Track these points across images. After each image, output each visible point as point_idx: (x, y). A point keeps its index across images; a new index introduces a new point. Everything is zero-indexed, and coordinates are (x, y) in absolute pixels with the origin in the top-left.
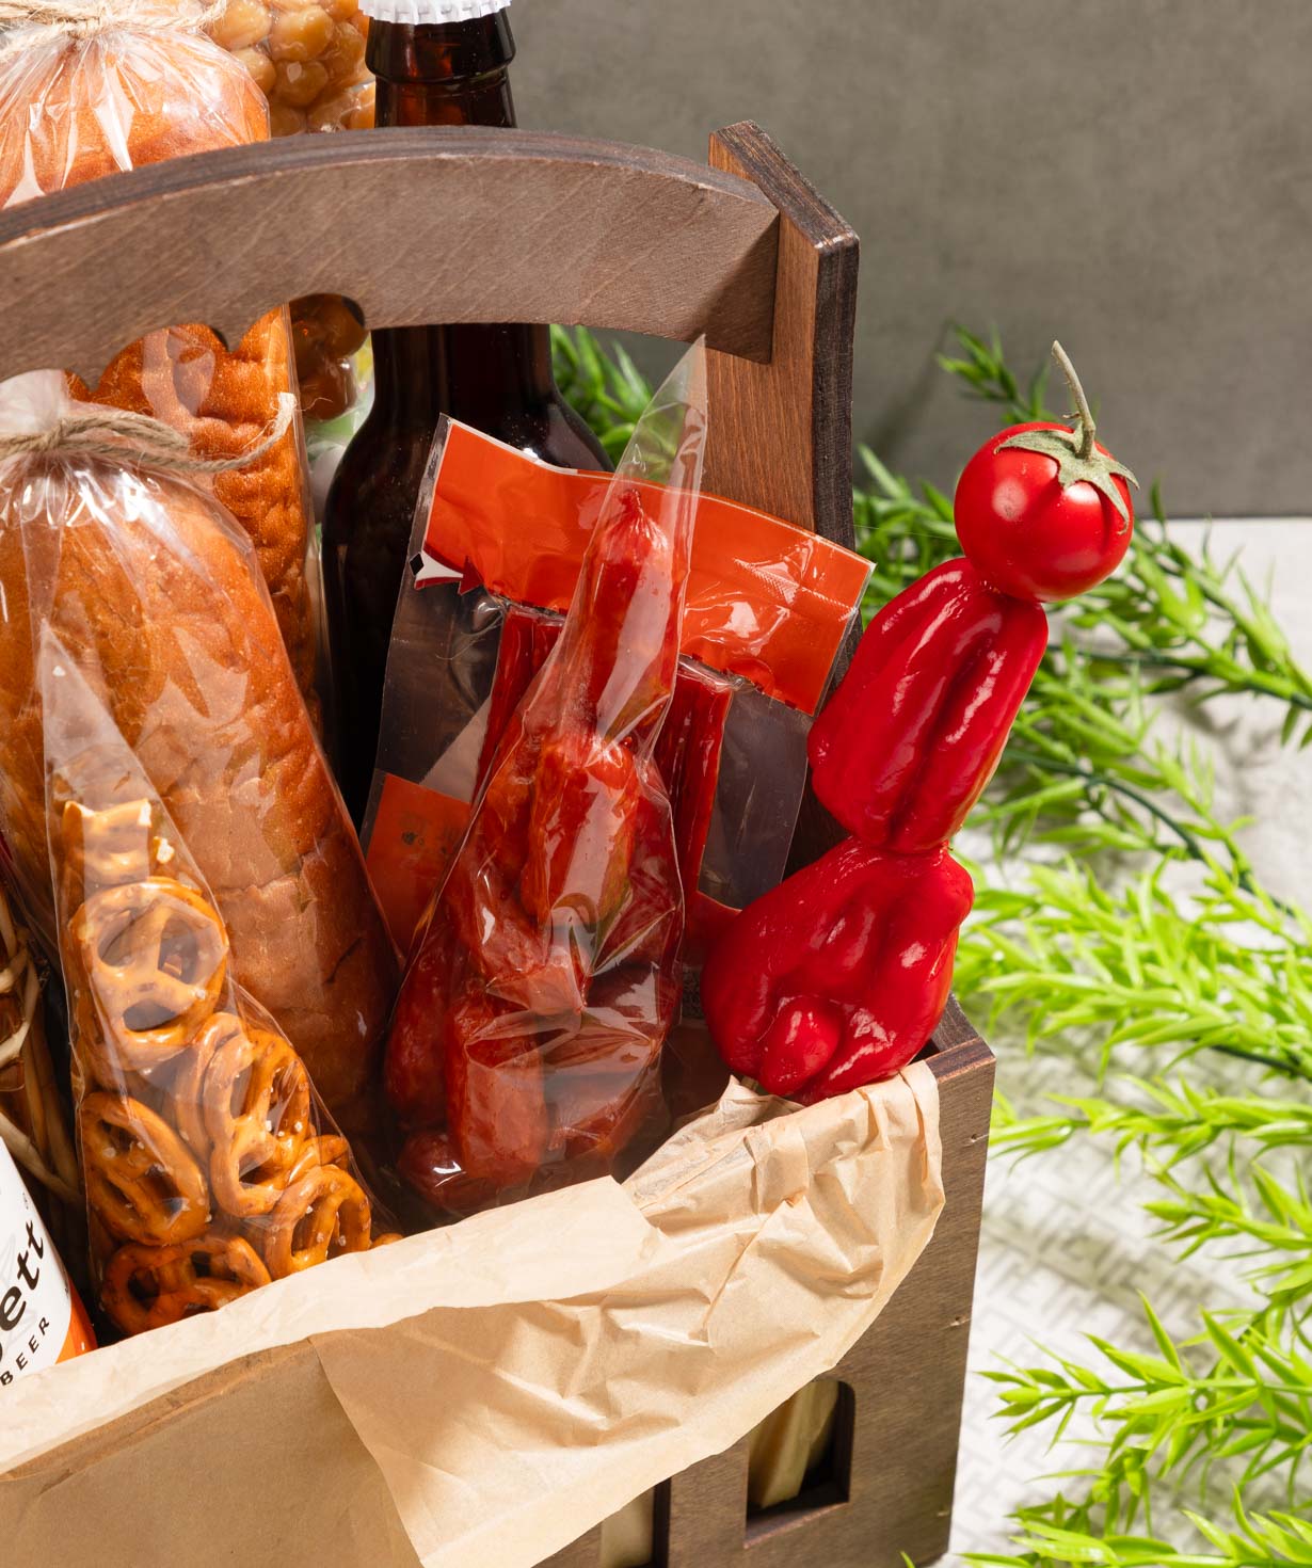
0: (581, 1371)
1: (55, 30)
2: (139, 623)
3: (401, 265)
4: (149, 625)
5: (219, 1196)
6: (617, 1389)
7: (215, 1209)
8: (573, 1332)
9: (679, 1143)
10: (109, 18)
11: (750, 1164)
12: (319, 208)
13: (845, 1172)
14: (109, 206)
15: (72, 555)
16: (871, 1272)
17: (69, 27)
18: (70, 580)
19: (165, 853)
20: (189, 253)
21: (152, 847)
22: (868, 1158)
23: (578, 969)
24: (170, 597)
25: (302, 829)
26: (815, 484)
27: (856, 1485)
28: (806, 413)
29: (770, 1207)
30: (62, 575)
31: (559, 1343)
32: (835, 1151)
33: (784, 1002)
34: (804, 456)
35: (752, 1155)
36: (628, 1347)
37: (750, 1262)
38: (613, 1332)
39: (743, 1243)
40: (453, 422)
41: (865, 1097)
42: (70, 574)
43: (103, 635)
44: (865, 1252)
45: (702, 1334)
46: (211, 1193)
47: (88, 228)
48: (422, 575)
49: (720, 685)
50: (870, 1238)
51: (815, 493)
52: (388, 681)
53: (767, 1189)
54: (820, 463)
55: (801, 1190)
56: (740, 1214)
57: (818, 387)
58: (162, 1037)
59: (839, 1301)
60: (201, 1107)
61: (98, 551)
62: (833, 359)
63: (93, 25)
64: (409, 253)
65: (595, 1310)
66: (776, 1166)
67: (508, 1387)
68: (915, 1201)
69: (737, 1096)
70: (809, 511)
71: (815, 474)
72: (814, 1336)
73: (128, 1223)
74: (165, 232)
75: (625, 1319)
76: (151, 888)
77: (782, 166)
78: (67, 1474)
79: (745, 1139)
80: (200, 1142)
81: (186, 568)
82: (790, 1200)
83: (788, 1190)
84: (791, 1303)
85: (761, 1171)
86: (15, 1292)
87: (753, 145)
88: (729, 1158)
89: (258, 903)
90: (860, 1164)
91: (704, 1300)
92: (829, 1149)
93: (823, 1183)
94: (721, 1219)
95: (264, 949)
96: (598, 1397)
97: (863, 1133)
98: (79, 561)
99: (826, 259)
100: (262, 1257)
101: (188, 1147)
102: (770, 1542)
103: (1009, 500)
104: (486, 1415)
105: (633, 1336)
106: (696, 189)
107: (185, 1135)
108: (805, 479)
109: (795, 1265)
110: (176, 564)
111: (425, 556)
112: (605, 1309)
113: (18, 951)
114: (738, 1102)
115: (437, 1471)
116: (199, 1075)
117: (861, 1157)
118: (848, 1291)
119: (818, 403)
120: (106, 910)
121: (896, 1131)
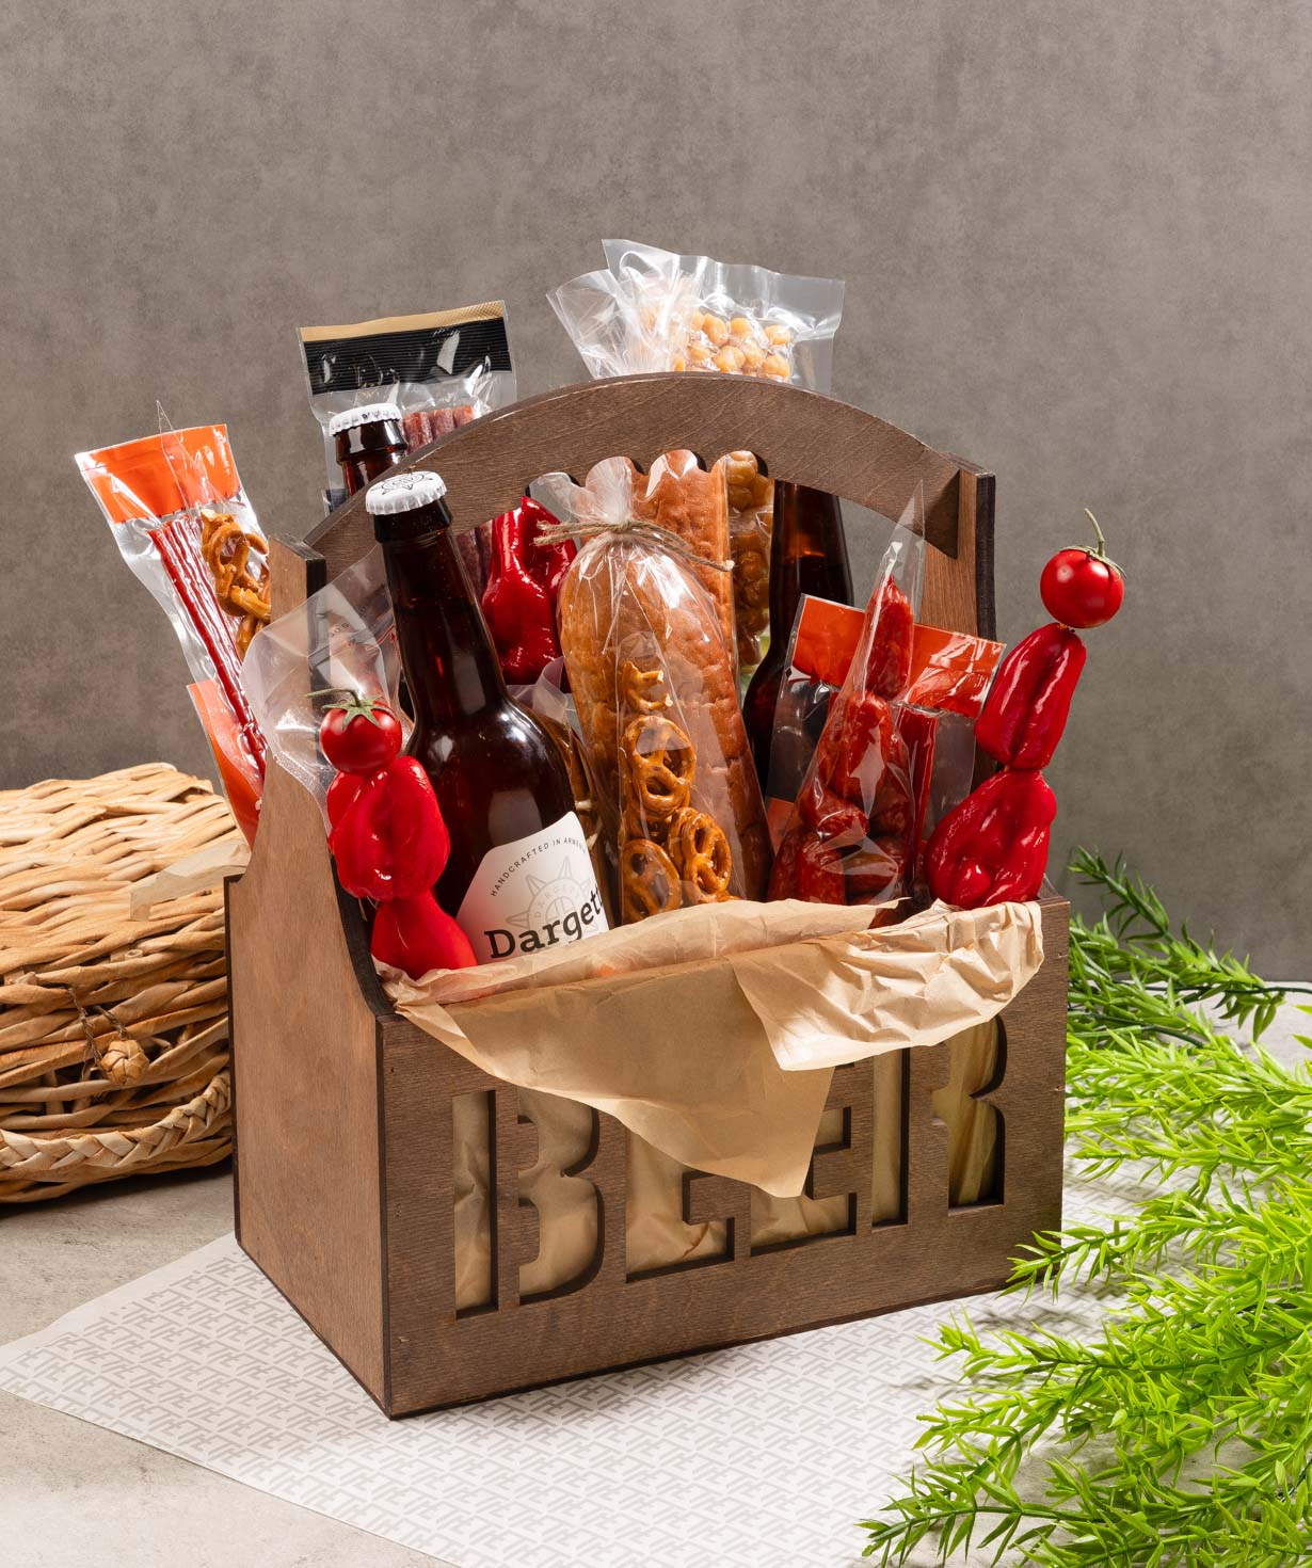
0: (862, 1002)
3: (785, 446)
4: (665, 610)
6: (881, 1015)
7: (686, 896)
8: (857, 982)
11: (947, 926)
12: (749, 402)
13: (994, 937)
14: (658, 377)
16: (1006, 987)
19: (669, 703)
20: (692, 411)
21: (663, 698)
23: (862, 817)
25: (731, 740)
26: (978, 611)
27: (1007, 1193)
28: (973, 571)
29: (955, 948)
31: (851, 987)
32: (988, 928)
34: (972, 598)
35: (947, 921)
36: (885, 994)
37: (945, 967)
38: (879, 987)
39: (942, 960)
40: (807, 596)
44: (1004, 974)
45: (922, 993)
46: (683, 887)
48: (790, 679)
49: (932, 715)
50: (1007, 968)
51: (978, 616)
53: (954, 939)
54: (980, 600)
55: (972, 943)
56: (941, 950)
57: (978, 556)
58: (666, 799)
59: (987, 998)
60: (681, 841)
62: (984, 541)
64: (789, 440)
65: (868, 973)
66: (959, 926)
68: (1029, 958)
71: (978, 606)
75: (883, 981)
76: (662, 720)
78: (609, 995)
79: (945, 917)
82: (966, 947)
83: (966, 941)
84: (969, 996)
85: (952, 928)
88: (936, 923)
90: (1001, 935)
91: (922, 980)
92: (984, 925)
93: (983, 943)
94: (934, 949)
96: (870, 1016)
97: (1003, 922)
99: (981, 481)
102: (962, 1216)
103: (1064, 574)
104: (813, 1014)
105: (885, 988)
106: (921, 445)
108: (973, 611)
109: (967, 973)
112: (874, 974)
114: (940, 907)
115: (788, 1033)
117: (1002, 931)
118: (993, 994)
119: (978, 565)
120: (640, 725)
121: (1019, 923)
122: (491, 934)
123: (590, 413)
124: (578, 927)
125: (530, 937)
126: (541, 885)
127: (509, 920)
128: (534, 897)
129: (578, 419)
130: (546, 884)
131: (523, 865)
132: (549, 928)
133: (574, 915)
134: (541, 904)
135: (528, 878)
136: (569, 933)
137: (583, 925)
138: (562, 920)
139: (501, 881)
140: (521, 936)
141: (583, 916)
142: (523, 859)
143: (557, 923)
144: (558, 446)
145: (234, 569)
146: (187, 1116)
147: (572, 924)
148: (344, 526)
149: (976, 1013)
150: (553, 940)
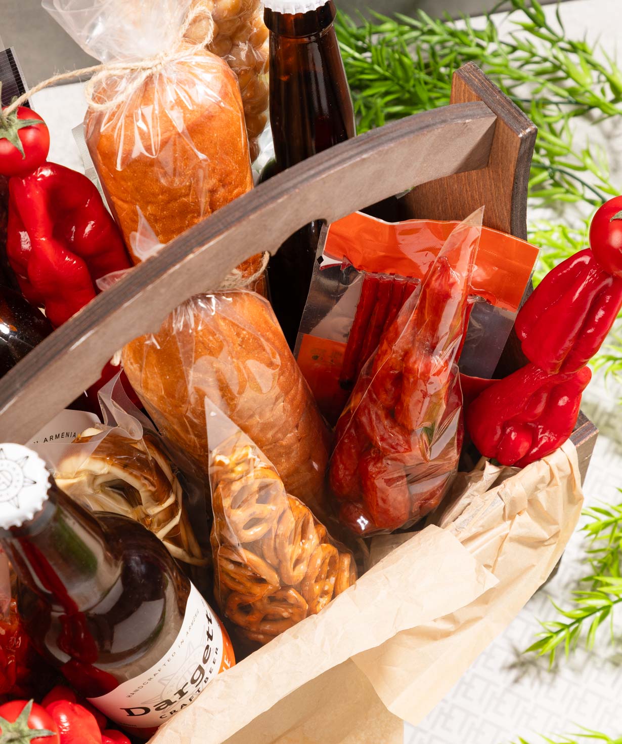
9: (468, 497)
11: (503, 504)
12: (313, 195)
13: (542, 497)
15: (200, 341)
16: (555, 535)
18: (200, 353)
19: (257, 462)
22: (551, 489)
24: (244, 348)
26: (511, 216)
28: (509, 192)
29: (512, 518)
30: (196, 351)
32: (536, 489)
33: (508, 430)
34: (505, 205)
35: (502, 500)
37: (507, 546)
39: (503, 539)
41: (547, 464)
42: (200, 350)
44: (554, 528)
46: (281, 580)
50: (555, 522)
51: (511, 219)
54: (514, 209)
55: (524, 509)
59: (543, 548)
60: (275, 549)
61: (211, 338)
66: (513, 502)
68: (571, 500)
69: (491, 471)
70: (507, 225)
71: (512, 213)
72: (534, 566)
77: (492, 89)
79: (498, 493)
80: (275, 562)
81: (248, 333)
82: (520, 514)
85: (507, 506)
86: (207, 647)
87: (476, 77)
88: (493, 504)
89: (282, 446)
90: (547, 492)
93: (532, 502)
95: (283, 460)
97: (548, 479)
98: (203, 343)
99: (523, 140)
100: (303, 596)
101: (271, 566)
106: (465, 123)
107: (269, 561)
108: (506, 214)
110: (244, 332)
111: (324, 257)
113: (173, 481)
114: (491, 474)
116: (273, 537)
117: (548, 489)
118: (546, 544)
120: (233, 492)
121: (562, 474)
122: (128, 711)
124: (202, 672)
125: (163, 703)
126: (171, 677)
127: (144, 703)
132: (180, 692)
133: (198, 666)
134: (172, 685)
135: (160, 680)
137: (204, 666)
138: (189, 680)
139: (136, 691)
140: (156, 706)
141: (204, 659)
142: (155, 675)
143: (186, 684)
147: (197, 674)
150: (183, 695)
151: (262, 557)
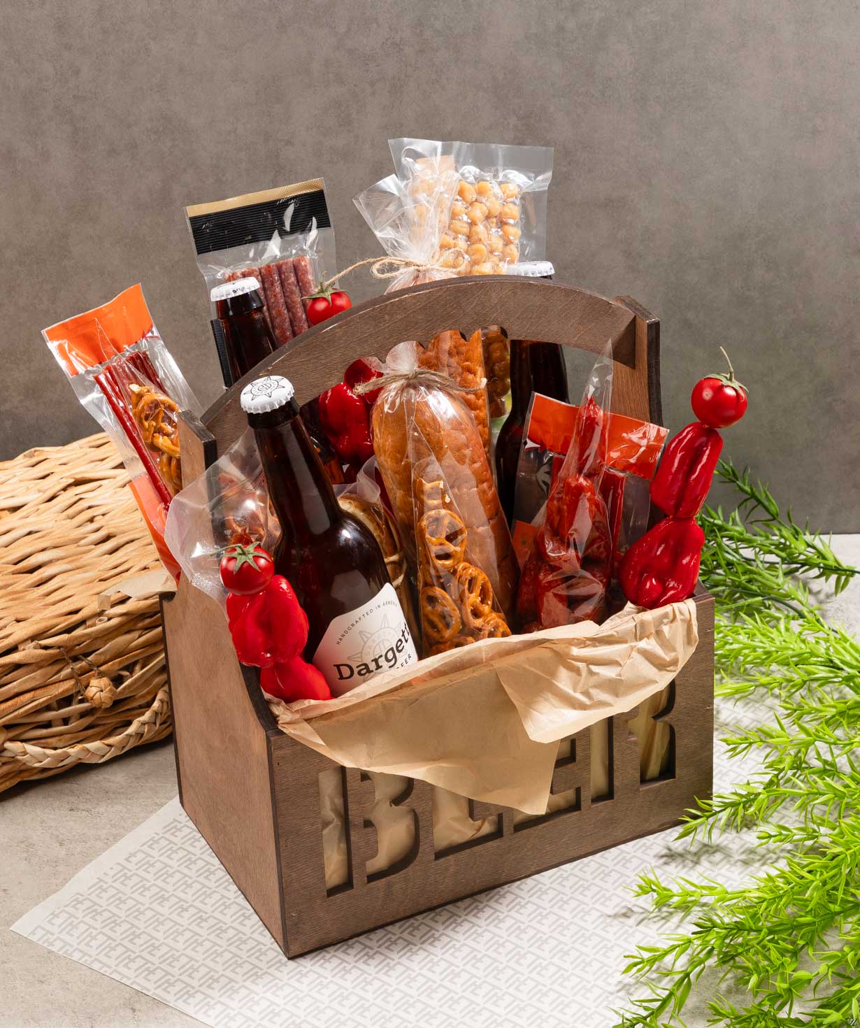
0: (581, 685)
1: (412, 268)
2: (440, 432)
3: (518, 318)
4: (442, 432)
5: (464, 618)
6: (593, 692)
7: (463, 623)
8: (577, 671)
9: (612, 620)
10: (429, 266)
11: (635, 624)
12: (494, 295)
13: (666, 629)
14: (432, 288)
15: (419, 410)
16: (675, 662)
17: (417, 268)
19: (447, 500)
20: (455, 306)
21: (443, 498)
22: (674, 625)
23: (577, 556)
24: (448, 424)
25: (490, 509)
26: (650, 404)
27: (678, 771)
28: (646, 381)
29: (641, 639)
30: (416, 416)
31: (574, 674)
32: (661, 623)
33: (644, 576)
35: (636, 621)
36: (596, 677)
37: (634, 654)
38: (591, 673)
39: (632, 649)
40: (536, 394)
41: (672, 606)
42: (418, 416)
43: (428, 435)
44: (673, 654)
45: (620, 675)
46: (462, 618)
47: (426, 294)
48: (527, 447)
49: (621, 475)
50: (674, 650)
51: (650, 410)
52: (517, 486)
53: (640, 632)
55: (652, 634)
56: (631, 641)
57: (649, 372)
58: (447, 562)
59: (663, 671)
61: (427, 409)
62: (653, 361)
63: (424, 268)
64: (521, 314)
65: (584, 664)
66: (643, 624)
67: (557, 686)
68: (689, 641)
69: (629, 606)
70: (648, 416)
73: (435, 635)
74: (448, 298)
75: (593, 668)
76: (443, 512)
77: (636, 304)
78: (417, 700)
79: (633, 617)
82: (648, 637)
83: (647, 633)
84: (649, 670)
85: (638, 625)
86: (400, 640)
87: (627, 299)
88: (627, 622)
89: (476, 532)
90: (670, 627)
91: (620, 665)
92: (660, 621)
93: (659, 633)
94: (625, 642)
96: (586, 694)
97: (671, 617)
99: (650, 326)
101: (454, 601)
102: (648, 790)
104: (549, 696)
105: (598, 674)
106: (609, 303)
107: (454, 598)
108: (647, 406)
109: (649, 656)
111: (528, 440)
112: (588, 665)
114: (630, 608)
115: (535, 712)
116: (458, 578)
117: (671, 625)
118: (666, 668)
119: (650, 377)
120: (429, 517)
121: (682, 617)
122: (338, 666)
123: (387, 317)
124: (395, 656)
125: (363, 667)
126: (369, 636)
127: (349, 658)
128: (365, 643)
129: (379, 322)
130: (372, 634)
131: (356, 625)
132: (376, 661)
133: (392, 649)
134: (370, 647)
135: (360, 632)
136: (388, 660)
137: (397, 654)
138: (384, 654)
139: (343, 636)
140: (357, 667)
141: (397, 647)
142: (357, 622)
143: (381, 656)
144: (367, 341)
145: (154, 424)
146: (143, 724)
147: (390, 655)
148: (227, 411)
149: (655, 682)
150: (378, 667)
151: (451, 596)
